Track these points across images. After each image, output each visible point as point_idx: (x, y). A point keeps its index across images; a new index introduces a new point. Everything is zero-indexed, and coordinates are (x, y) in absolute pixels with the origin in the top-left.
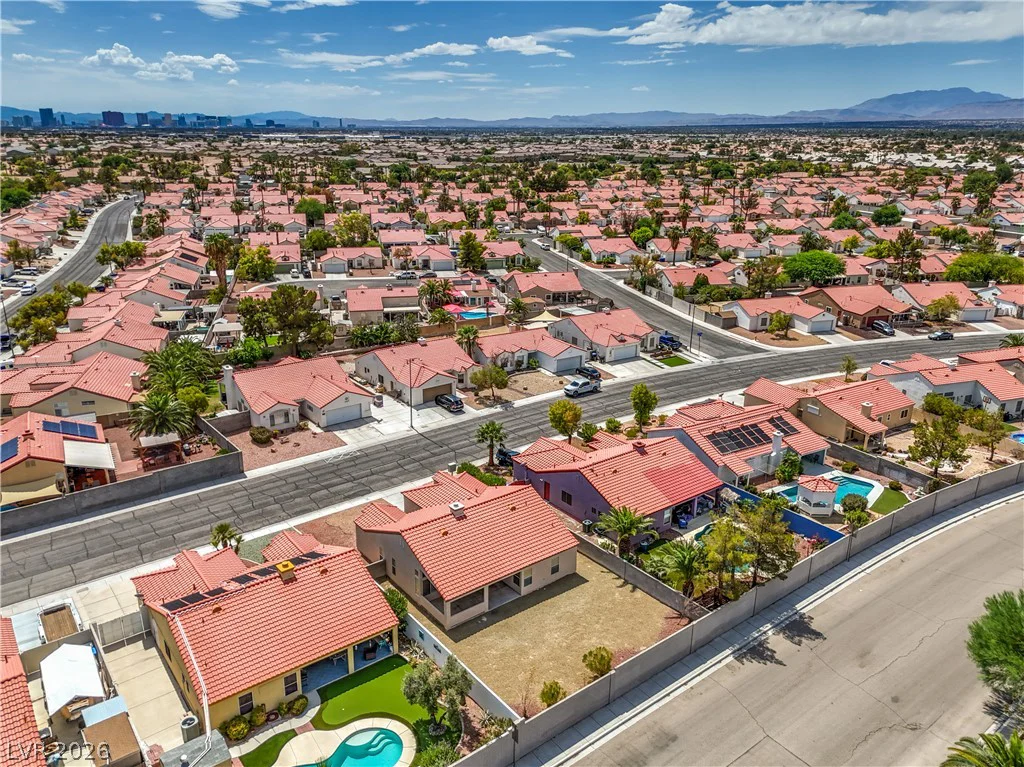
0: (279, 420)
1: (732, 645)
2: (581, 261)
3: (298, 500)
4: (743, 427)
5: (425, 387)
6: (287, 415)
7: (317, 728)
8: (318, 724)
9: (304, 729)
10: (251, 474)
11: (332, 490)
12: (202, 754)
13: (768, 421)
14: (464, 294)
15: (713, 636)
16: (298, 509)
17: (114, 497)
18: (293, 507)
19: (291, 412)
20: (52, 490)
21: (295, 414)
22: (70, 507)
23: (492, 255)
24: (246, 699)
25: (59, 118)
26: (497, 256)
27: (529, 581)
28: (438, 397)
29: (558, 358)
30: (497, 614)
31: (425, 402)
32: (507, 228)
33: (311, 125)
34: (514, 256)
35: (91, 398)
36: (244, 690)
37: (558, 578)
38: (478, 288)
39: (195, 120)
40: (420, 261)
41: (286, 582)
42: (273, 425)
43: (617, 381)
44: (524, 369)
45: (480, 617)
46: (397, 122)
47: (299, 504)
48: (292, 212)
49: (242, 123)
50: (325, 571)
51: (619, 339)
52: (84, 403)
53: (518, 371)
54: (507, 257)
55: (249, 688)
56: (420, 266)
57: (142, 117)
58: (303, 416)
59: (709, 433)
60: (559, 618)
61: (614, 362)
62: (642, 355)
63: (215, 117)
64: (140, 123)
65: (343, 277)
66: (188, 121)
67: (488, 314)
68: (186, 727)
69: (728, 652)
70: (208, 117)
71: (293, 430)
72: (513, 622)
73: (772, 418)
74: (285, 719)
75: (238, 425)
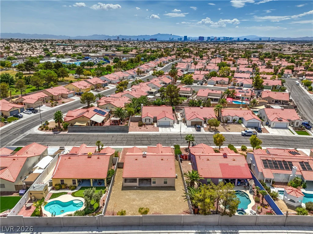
0: (148, 121)
1: (198, 230)
2: (308, 91)
3: (132, 142)
4: (284, 161)
5: (192, 121)
6: (150, 120)
7: (72, 195)
8: (73, 195)
9: (69, 193)
10: (129, 133)
11: (142, 142)
12: (39, 187)
13: (299, 162)
14: (240, 95)
15: (194, 224)
16: (129, 144)
17: (97, 130)
18: (129, 143)
19: (151, 119)
20: (85, 124)
21: (152, 120)
22: (87, 129)
23: (267, 84)
24: (62, 181)
25: (188, 39)
26: (269, 85)
27: (154, 183)
28: (197, 125)
29: (248, 121)
30: (140, 188)
31: (191, 125)
32: (289, 76)
33: (258, 39)
34: (277, 85)
35: (113, 106)
36: (62, 178)
37: (165, 186)
38: (247, 94)
39: (223, 38)
40: (240, 84)
41: (88, 157)
42: (145, 122)
43: (268, 134)
44: (236, 123)
45: (134, 187)
46: (291, 38)
47: (131, 143)
48: (216, 65)
49: (236, 39)
50: (98, 158)
51: (279, 119)
52: (112, 107)
53: (233, 123)
54: (273, 86)
55: (64, 178)
56: (240, 85)
57: (209, 38)
58: (154, 122)
59: (265, 159)
60: (154, 197)
61: (273, 128)
62: (289, 127)
63: (229, 38)
64: (208, 40)
65: (212, 86)
66: (221, 39)
67: (242, 103)
68: (50, 182)
69: (194, 231)
70: (227, 38)
71: (150, 124)
72: (141, 192)
73: (302, 162)
74: (69, 190)
75: (139, 120)
